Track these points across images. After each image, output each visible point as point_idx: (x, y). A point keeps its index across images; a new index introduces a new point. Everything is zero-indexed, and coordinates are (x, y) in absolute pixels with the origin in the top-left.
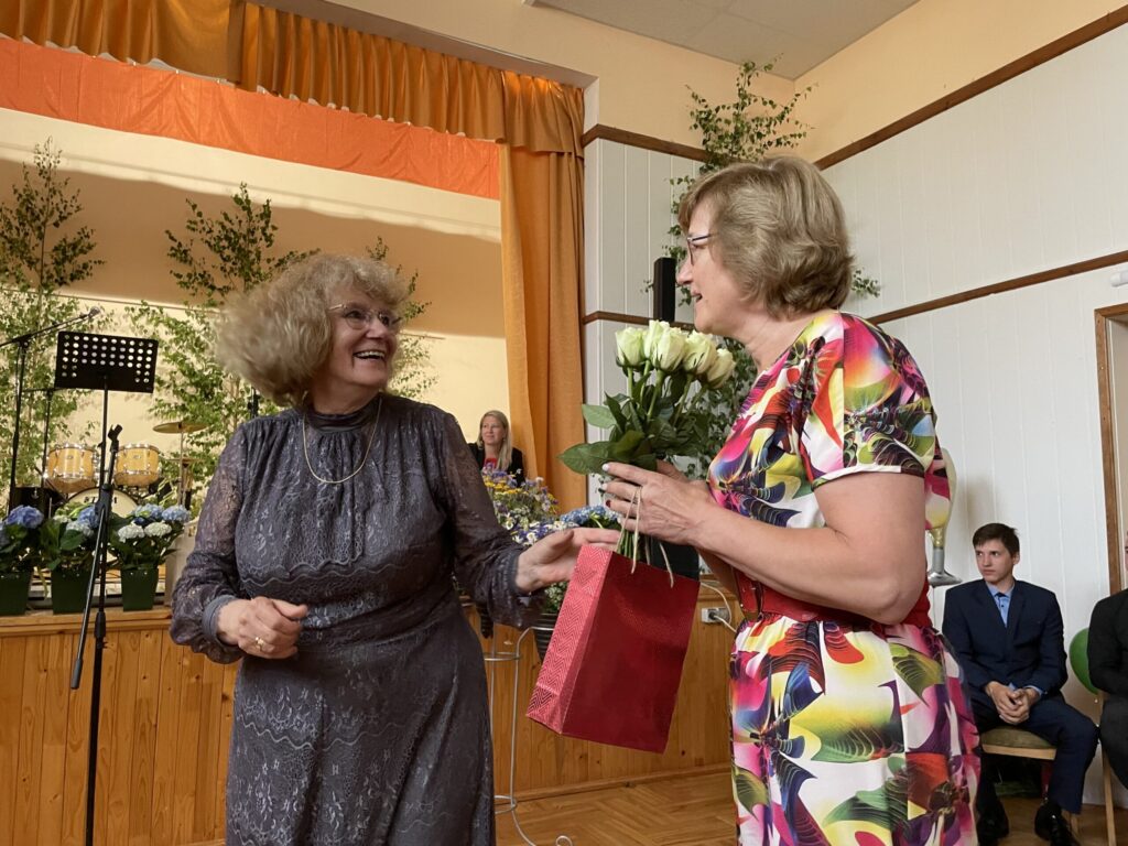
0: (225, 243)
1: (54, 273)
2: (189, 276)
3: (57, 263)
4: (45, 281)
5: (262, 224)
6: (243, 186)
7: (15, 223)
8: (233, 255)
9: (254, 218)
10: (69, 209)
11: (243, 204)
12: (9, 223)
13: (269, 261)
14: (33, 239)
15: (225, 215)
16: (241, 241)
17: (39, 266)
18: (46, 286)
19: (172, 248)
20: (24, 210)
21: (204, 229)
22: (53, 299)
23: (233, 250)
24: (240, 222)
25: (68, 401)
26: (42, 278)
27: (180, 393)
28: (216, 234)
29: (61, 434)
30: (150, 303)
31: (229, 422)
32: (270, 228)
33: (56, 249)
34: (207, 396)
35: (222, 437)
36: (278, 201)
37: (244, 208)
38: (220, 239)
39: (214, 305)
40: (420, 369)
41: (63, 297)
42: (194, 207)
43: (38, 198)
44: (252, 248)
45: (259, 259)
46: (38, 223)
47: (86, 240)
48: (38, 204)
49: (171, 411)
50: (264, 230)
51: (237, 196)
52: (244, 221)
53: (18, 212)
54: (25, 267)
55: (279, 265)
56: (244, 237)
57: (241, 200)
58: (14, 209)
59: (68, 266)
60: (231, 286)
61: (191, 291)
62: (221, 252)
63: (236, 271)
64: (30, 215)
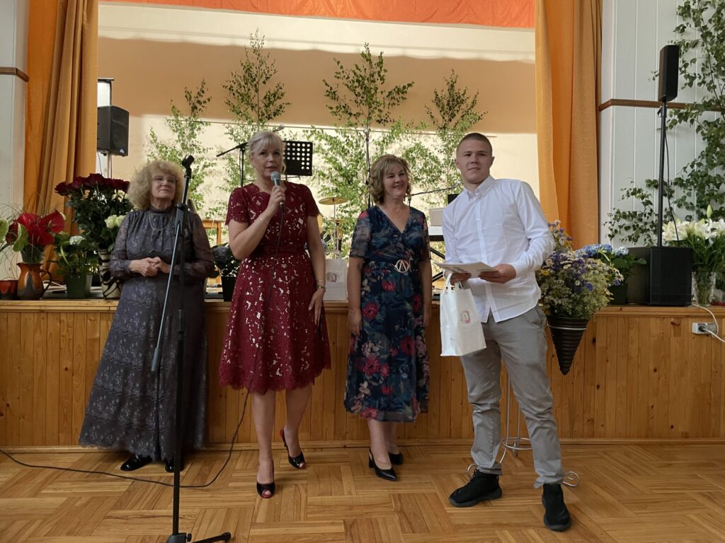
0: (356, 84)
1: (265, 112)
2: (337, 108)
3: (266, 106)
4: (260, 117)
6: (366, 46)
7: (243, 84)
8: (361, 92)
9: (374, 66)
10: (271, 72)
11: (367, 57)
12: (240, 84)
13: (382, 92)
14: (252, 91)
15: (356, 66)
16: (366, 82)
17: (257, 108)
18: (261, 120)
19: (327, 91)
20: (247, 75)
21: (344, 76)
23: (361, 88)
24: (365, 69)
26: (259, 116)
27: (334, 181)
28: (350, 79)
30: (316, 127)
31: (362, 199)
32: (383, 71)
33: (265, 98)
34: (349, 183)
35: (358, 207)
36: (387, 53)
37: (367, 60)
38: (354, 82)
39: (351, 125)
41: (270, 126)
42: (338, 63)
43: (254, 68)
44: (373, 87)
45: (376, 92)
46: (255, 82)
47: (280, 90)
48: (254, 71)
49: (330, 192)
50: (379, 72)
51: (363, 52)
52: (367, 68)
53: (244, 77)
54: (250, 109)
55: (389, 95)
56: (368, 79)
57: (365, 55)
58: (242, 75)
59: (272, 107)
60: (361, 112)
61: (338, 117)
62: (354, 90)
63: (364, 102)
64: (250, 77)
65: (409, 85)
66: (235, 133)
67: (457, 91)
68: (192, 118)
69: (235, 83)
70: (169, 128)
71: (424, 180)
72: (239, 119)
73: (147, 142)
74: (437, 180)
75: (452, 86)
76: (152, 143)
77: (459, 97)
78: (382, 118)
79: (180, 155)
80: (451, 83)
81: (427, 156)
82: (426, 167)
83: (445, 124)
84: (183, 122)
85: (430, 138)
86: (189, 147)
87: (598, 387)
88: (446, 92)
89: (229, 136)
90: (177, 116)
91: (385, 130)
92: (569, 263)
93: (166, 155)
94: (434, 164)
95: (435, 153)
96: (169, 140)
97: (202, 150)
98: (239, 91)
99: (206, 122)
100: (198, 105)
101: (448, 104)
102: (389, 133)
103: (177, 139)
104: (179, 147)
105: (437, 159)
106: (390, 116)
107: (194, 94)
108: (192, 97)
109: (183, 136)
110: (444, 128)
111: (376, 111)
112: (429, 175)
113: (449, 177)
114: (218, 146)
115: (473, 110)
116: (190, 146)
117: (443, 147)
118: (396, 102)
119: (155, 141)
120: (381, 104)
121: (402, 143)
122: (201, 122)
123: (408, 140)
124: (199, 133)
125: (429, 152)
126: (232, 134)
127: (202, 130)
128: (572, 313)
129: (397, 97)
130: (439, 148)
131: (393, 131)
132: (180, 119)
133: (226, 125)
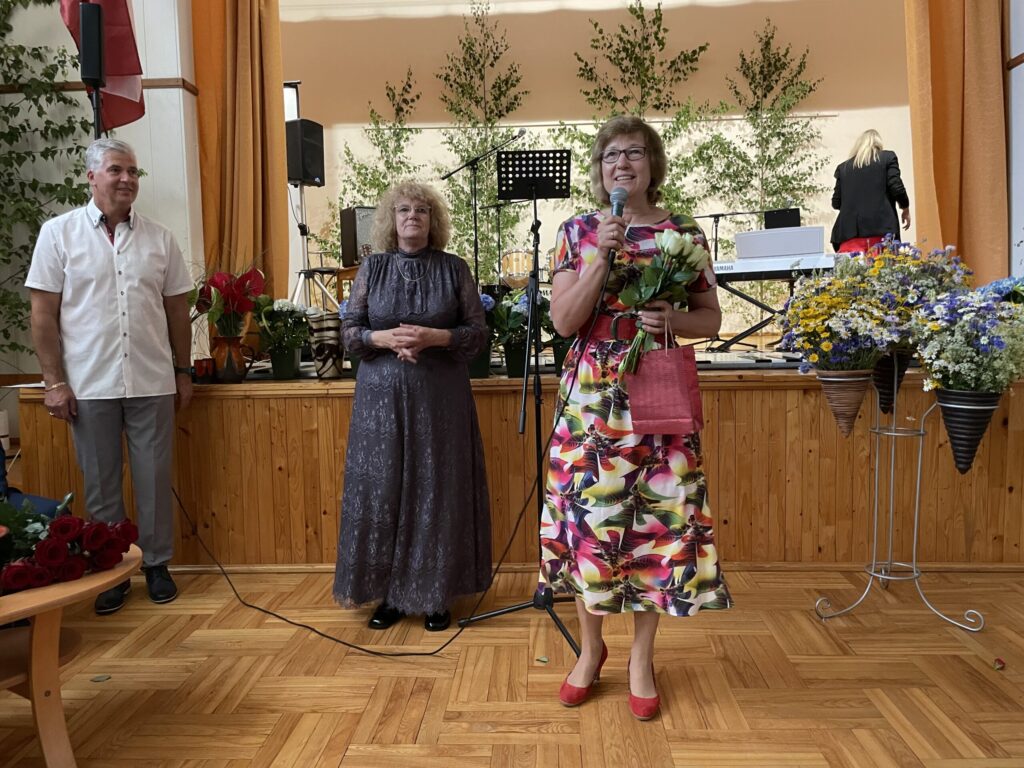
0: (623, 55)
1: (494, 108)
2: (596, 92)
3: (496, 99)
5: (655, 28)
7: (463, 69)
8: (630, 65)
9: (648, 25)
10: (501, 49)
11: (637, 13)
12: (459, 70)
13: (661, 64)
14: (477, 81)
15: (622, 27)
16: (637, 50)
17: (483, 103)
18: (489, 120)
19: (581, 69)
20: (468, 57)
21: (605, 45)
22: (496, 130)
23: (630, 60)
24: (635, 31)
25: (512, 214)
26: (486, 113)
28: (614, 48)
29: (510, 242)
30: (566, 122)
32: (662, 31)
33: (494, 87)
36: (668, 2)
37: (638, 17)
38: (619, 52)
40: (811, 151)
41: (503, 127)
42: (596, 25)
43: (477, 45)
44: (647, 55)
45: (653, 64)
46: (479, 66)
47: (514, 74)
48: (477, 49)
50: (656, 34)
51: (631, 6)
52: (639, 29)
53: (465, 59)
54: (473, 106)
55: (671, 67)
56: (640, 45)
57: (635, 9)
58: (461, 57)
59: (504, 100)
60: (630, 95)
61: (598, 106)
62: (620, 64)
63: (634, 80)
64: (473, 60)
65: (702, 49)
66: (455, 141)
67: (775, 51)
68: (398, 124)
69: (452, 70)
70: (367, 141)
71: (726, 189)
72: (460, 121)
73: (341, 163)
74: (745, 187)
75: (768, 44)
76: (347, 163)
77: (779, 60)
78: (662, 101)
79: (385, 177)
80: (765, 40)
81: (730, 152)
82: (728, 169)
83: (758, 102)
84: (386, 131)
85: (734, 125)
86: (394, 165)
87: (1011, 489)
88: (758, 55)
89: (448, 146)
90: (377, 123)
91: (667, 119)
92: (972, 311)
93: (365, 178)
94: (741, 164)
95: (743, 148)
96: (369, 157)
97: (412, 169)
98: (458, 80)
99: (416, 129)
100: (404, 106)
101: (761, 72)
102: (673, 122)
103: (379, 155)
104: (382, 167)
105: (746, 156)
106: (673, 96)
107: (399, 91)
108: (396, 94)
109: (386, 151)
110: (756, 108)
111: (653, 92)
112: (734, 181)
113: (764, 182)
114: (433, 161)
115: (801, 78)
116: (397, 163)
117: (755, 138)
118: (681, 76)
119: (351, 160)
120: (660, 81)
121: (691, 136)
122: (410, 130)
123: (700, 131)
124: (407, 145)
125: (732, 147)
126: (451, 143)
127: (411, 141)
128: (976, 384)
129: (683, 67)
130: (748, 139)
131: (678, 120)
132: (381, 126)
133: (443, 131)
